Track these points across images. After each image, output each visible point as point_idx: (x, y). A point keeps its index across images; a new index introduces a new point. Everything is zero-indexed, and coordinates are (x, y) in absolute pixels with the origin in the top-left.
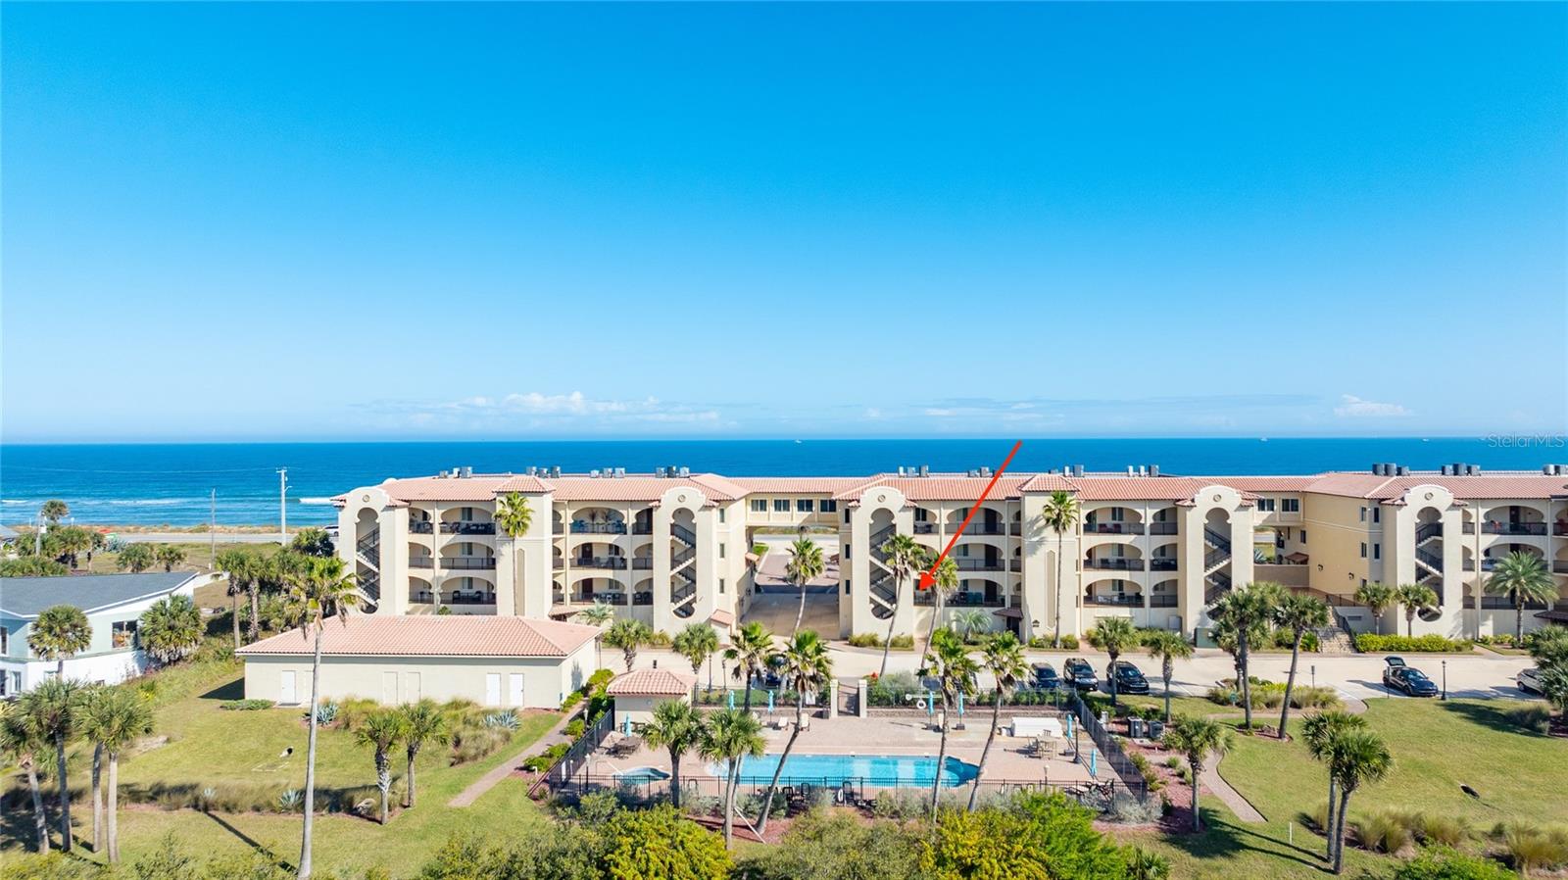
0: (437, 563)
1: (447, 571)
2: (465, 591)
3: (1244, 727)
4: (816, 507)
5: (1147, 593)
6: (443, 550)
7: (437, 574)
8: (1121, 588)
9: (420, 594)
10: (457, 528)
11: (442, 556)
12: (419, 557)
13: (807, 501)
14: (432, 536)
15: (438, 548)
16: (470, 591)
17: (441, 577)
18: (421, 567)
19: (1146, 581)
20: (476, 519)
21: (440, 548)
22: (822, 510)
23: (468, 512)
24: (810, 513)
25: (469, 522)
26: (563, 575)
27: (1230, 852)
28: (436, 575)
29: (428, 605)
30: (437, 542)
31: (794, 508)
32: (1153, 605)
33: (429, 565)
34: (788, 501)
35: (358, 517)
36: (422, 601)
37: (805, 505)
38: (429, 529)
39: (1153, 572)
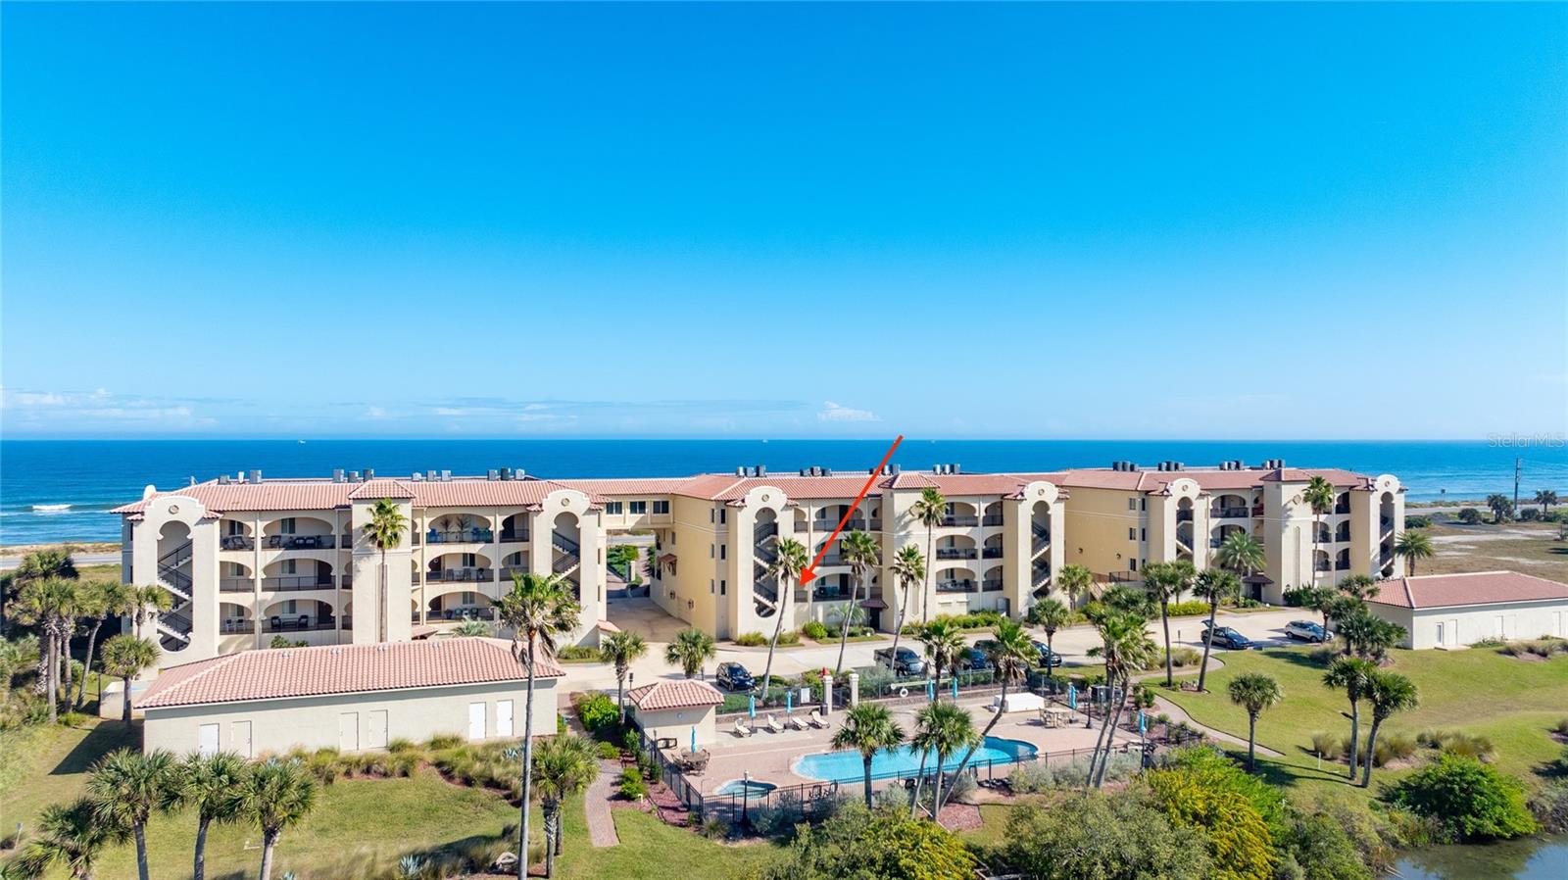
0: (259, 585)
1: (272, 593)
2: (286, 616)
3: (1168, 684)
4: (649, 509)
5: (980, 579)
6: (266, 570)
7: (259, 598)
8: (952, 576)
9: (235, 622)
10: (278, 543)
11: (265, 577)
12: (235, 577)
13: (640, 503)
14: (252, 553)
15: (261, 567)
16: (293, 616)
17: (265, 601)
18: (237, 590)
19: (980, 568)
20: (301, 531)
21: (263, 567)
22: (655, 512)
23: (290, 524)
24: (642, 515)
25: (292, 535)
26: (420, 591)
27: (1290, 782)
28: (257, 600)
29: (246, 635)
30: (259, 560)
31: (626, 511)
32: (984, 590)
33: (249, 587)
34: (621, 503)
35: (161, 533)
36: (240, 631)
37: (638, 507)
38: (247, 545)
39: (985, 560)
